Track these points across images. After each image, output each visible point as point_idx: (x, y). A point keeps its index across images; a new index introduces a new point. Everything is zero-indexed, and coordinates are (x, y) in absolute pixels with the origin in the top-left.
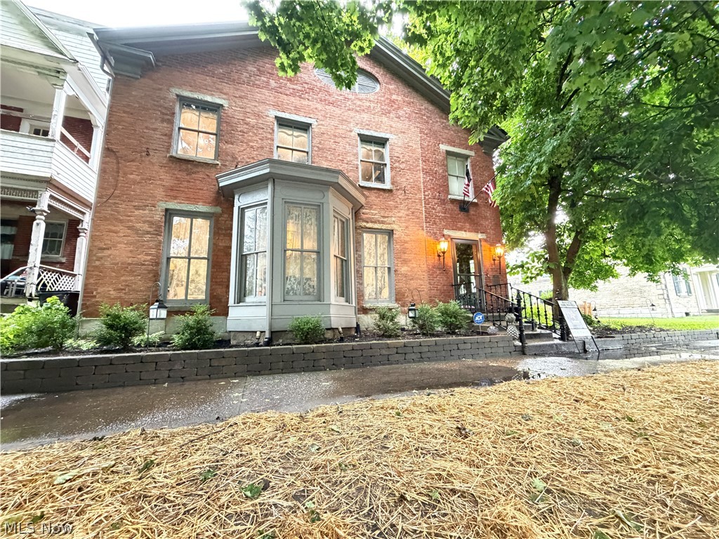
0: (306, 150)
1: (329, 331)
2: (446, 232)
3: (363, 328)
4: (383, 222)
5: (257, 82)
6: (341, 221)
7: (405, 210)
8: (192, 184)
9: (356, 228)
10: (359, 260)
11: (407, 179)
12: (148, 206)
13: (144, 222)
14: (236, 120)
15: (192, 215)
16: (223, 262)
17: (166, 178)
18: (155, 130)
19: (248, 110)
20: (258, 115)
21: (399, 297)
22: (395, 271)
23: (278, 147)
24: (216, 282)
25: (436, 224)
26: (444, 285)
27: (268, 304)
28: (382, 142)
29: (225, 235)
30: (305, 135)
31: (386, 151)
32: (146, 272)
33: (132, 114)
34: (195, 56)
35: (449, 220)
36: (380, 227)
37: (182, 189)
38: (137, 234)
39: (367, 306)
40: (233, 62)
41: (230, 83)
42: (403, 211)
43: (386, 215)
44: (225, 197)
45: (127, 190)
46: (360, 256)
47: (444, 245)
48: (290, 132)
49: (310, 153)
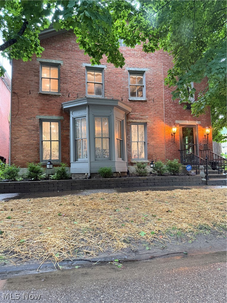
0: (101, 83)
1: (115, 174)
2: (177, 122)
3: (131, 172)
4: (141, 119)
5: (76, 49)
6: (120, 121)
7: (153, 111)
8: (50, 106)
9: (127, 123)
10: (129, 139)
11: (155, 94)
12: (32, 118)
13: (31, 125)
14: (67, 71)
15: (50, 121)
16: (66, 143)
17: (38, 104)
18: (32, 81)
19: (72, 65)
20: (77, 67)
21: (149, 156)
22: (148, 144)
23: (87, 82)
24: (64, 152)
25: (171, 117)
26: (174, 151)
27: (89, 161)
28: (142, 73)
29: (66, 130)
30: (101, 74)
31: (144, 78)
32: (34, 148)
33: (22, 74)
34: (46, 40)
35: (179, 115)
36: (140, 122)
37: (46, 109)
38: (29, 131)
39: (133, 161)
40: (64, 40)
41: (63, 51)
42: (152, 112)
43: (143, 115)
44: (66, 113)
45: (23, 111)
46: (129, 137)
47: (174, 130)
48: (93, 73)
49: (103, 84)
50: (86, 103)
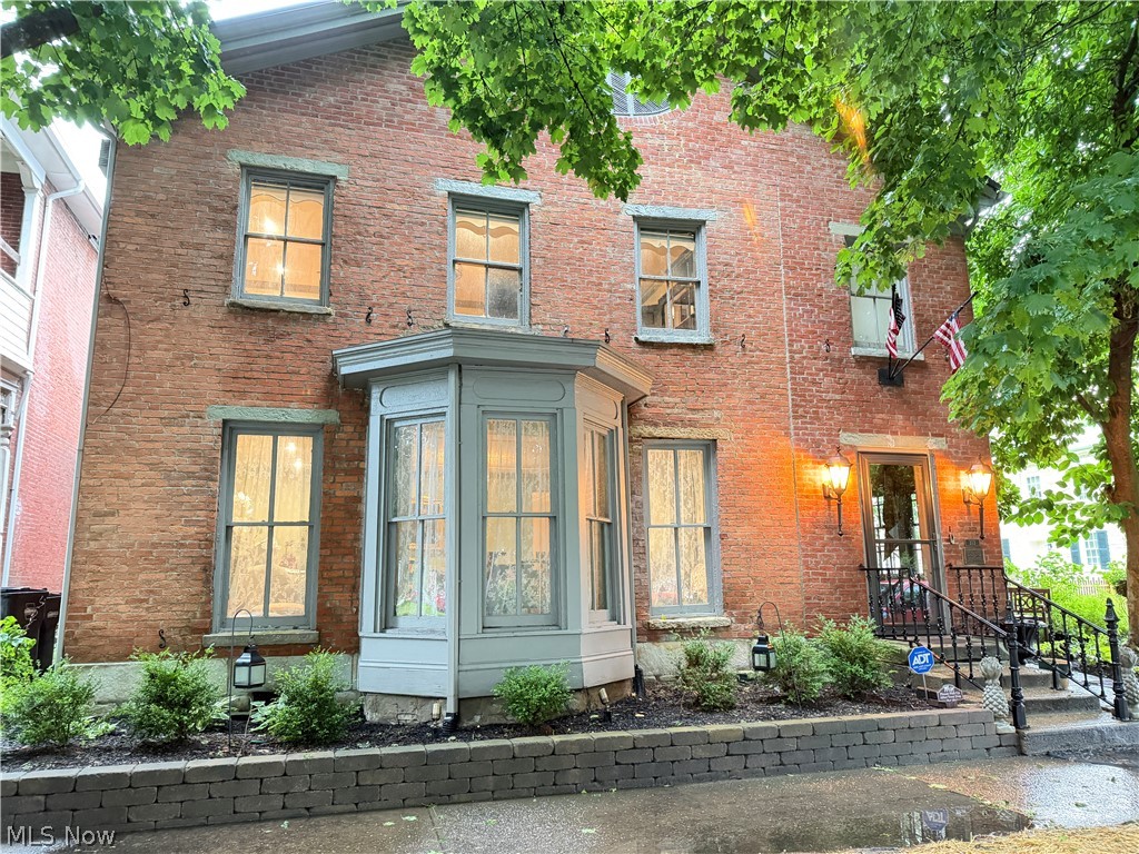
0: (517, 265)
1: (579, 695)
2: (846, 438)
3: (648, 675)
4: (692, 424)
5: (407, 117)
6: (600, 434)
7: (743, 391)
8: (276, 362)
9: (631, 441)
10: (639, 516)
11: (750, 316)
12: (188, 417)
13: (182, 452)
14: (366, 209)
15: (275, 429)
16: (344, 533)
17: (223, 351)
18: (199, 247)
19: (390, 183)
20: (411, 194)
21: (732, 600)
22: (723, 537)
23: (455, 262)
24: (330, 579)
25: (819, 419)
26: (842, 569)
27: (451, 636)
28: (691, 229)
29: (347, 472)
30: (515, 227)
31: (700, 248)
32: (189, 561)
33: (153, 216)
34: (277, 74)
35: (853, 408)
36: (685, 436)
37: (256, 375)
38: (168, 478)
39: (658, 621)
40: (357, 76)
41: (351, 125)
42: (738, 394)
43: (699, 405)
44: (350, 396)
45: (147, 384)
46: (640, 505)
47: (837, 476)
48: (480, 222)
49: (526, 273)
50: (449, 353)
